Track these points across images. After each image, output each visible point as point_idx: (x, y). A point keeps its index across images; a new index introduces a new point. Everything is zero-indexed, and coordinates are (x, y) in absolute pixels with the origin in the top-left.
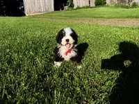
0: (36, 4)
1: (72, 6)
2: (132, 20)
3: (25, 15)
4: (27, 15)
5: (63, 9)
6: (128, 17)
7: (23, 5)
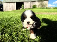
0: (9, 7)
1: (23, 8)
2: (47, 13)
3: (3, 11)
4: (4, 11)
5: (20, 9)
6: (45, 12)
7: (3, 7)
